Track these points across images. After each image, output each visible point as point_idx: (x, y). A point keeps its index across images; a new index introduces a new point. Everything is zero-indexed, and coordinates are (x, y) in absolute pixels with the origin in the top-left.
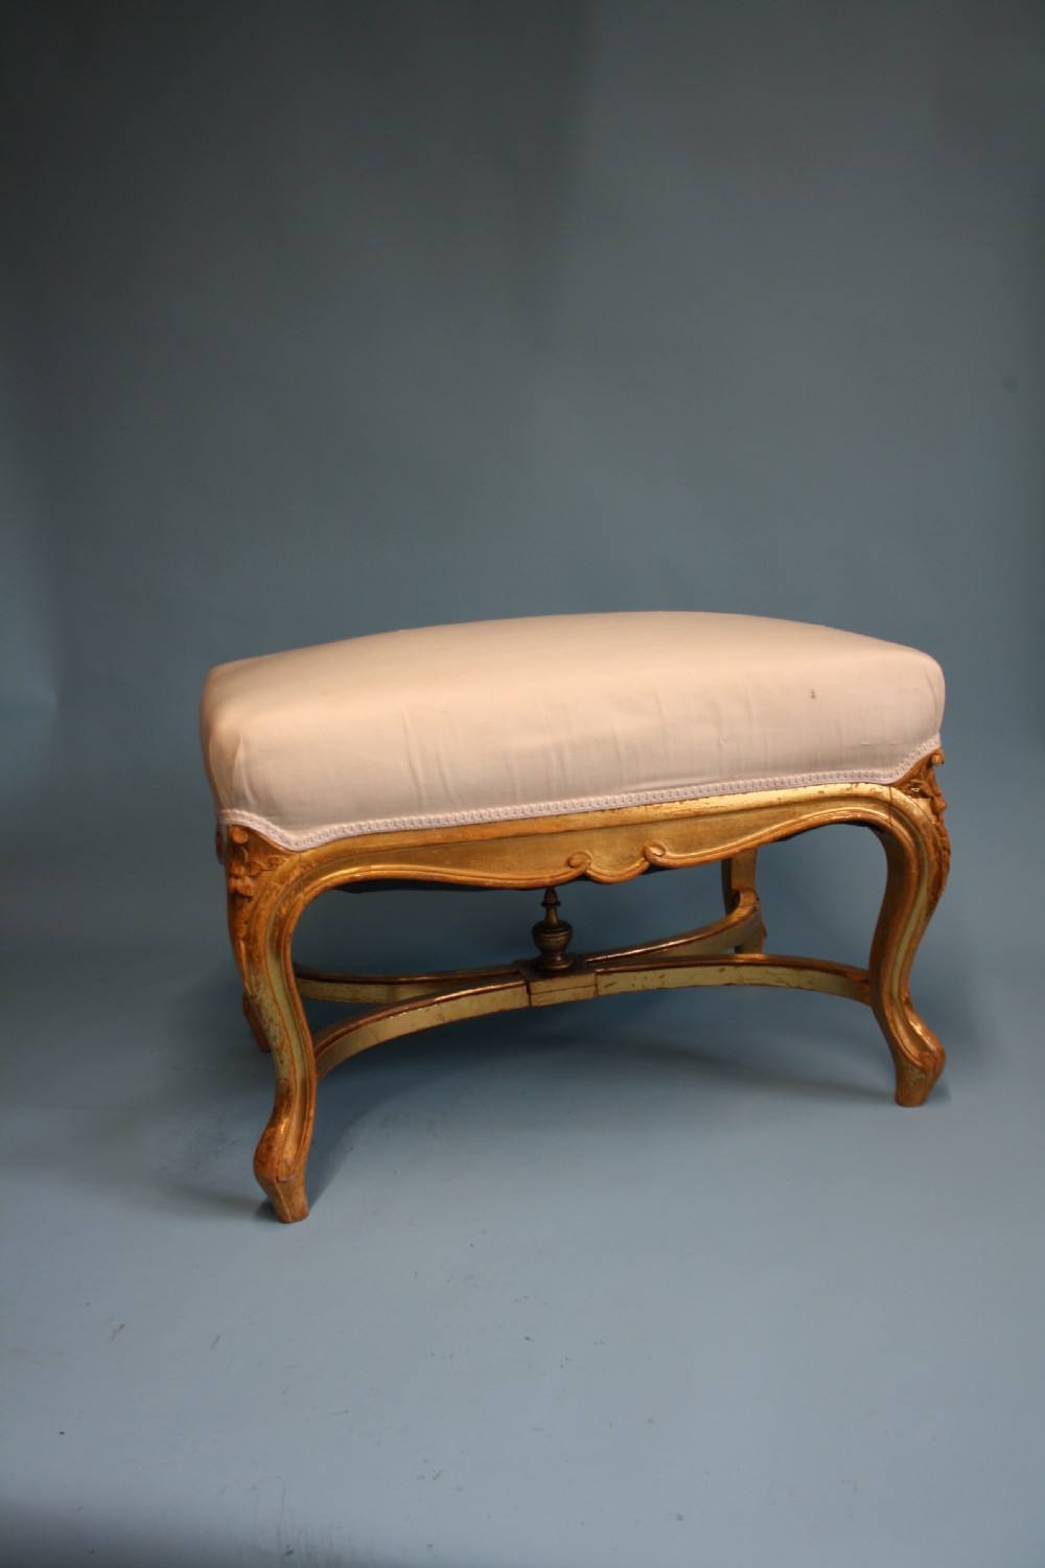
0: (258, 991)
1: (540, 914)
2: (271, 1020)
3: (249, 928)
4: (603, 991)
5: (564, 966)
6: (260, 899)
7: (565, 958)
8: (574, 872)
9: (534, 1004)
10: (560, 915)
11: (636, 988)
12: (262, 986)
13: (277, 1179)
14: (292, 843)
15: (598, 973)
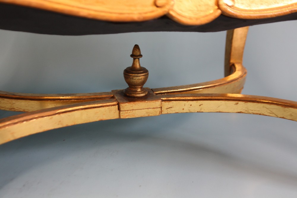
1: (129, 62)
4: (165, 112)
5: (142, 95)
7: (143, 90)
8: (159, 12)
9: (122, 117)
10: (142, 63)
11: (185, 111)
15: (163, 101)
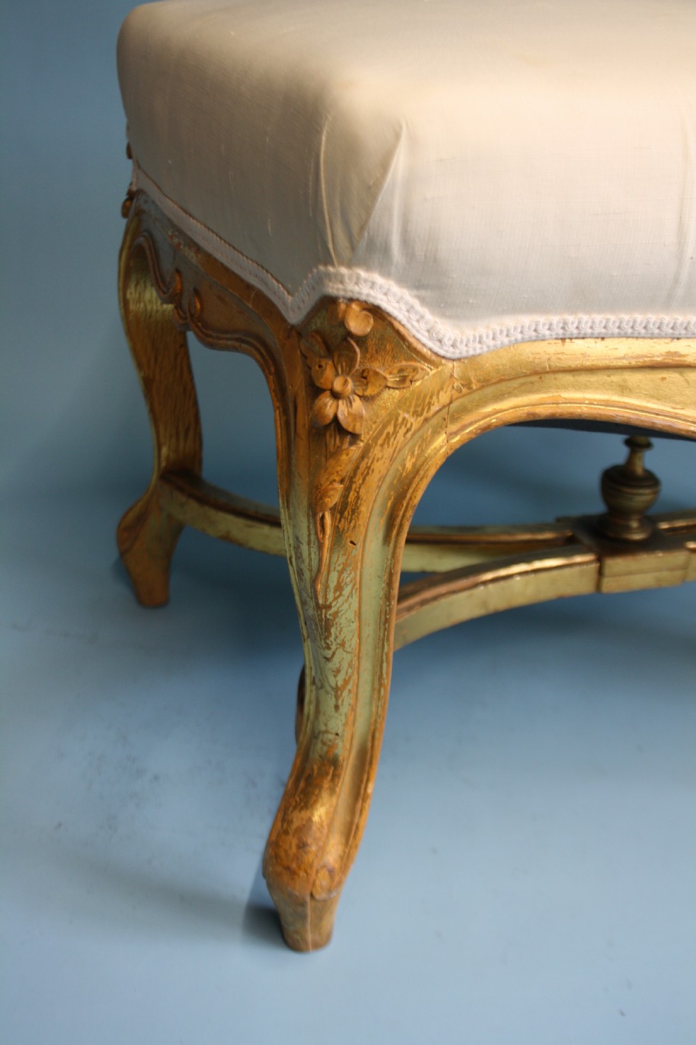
0: (335, 599)
2: (343, 644)
3: (348, 490)
6: (376, 439)
9: (603, 590)
12: (346, 592)
13: (312, 895)
14: (447, 342)
